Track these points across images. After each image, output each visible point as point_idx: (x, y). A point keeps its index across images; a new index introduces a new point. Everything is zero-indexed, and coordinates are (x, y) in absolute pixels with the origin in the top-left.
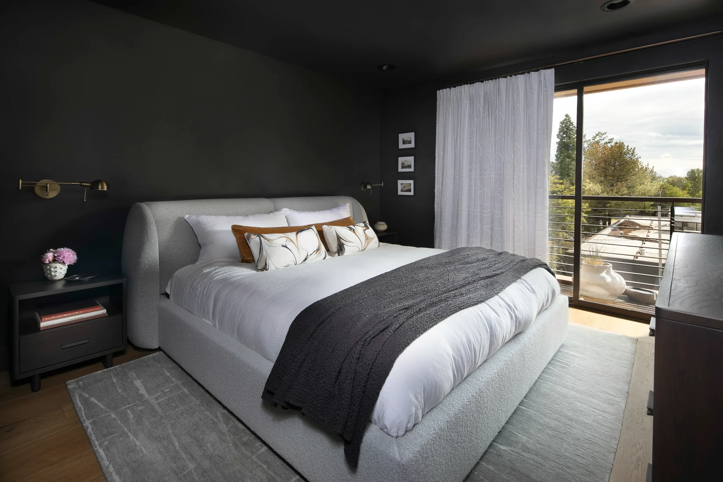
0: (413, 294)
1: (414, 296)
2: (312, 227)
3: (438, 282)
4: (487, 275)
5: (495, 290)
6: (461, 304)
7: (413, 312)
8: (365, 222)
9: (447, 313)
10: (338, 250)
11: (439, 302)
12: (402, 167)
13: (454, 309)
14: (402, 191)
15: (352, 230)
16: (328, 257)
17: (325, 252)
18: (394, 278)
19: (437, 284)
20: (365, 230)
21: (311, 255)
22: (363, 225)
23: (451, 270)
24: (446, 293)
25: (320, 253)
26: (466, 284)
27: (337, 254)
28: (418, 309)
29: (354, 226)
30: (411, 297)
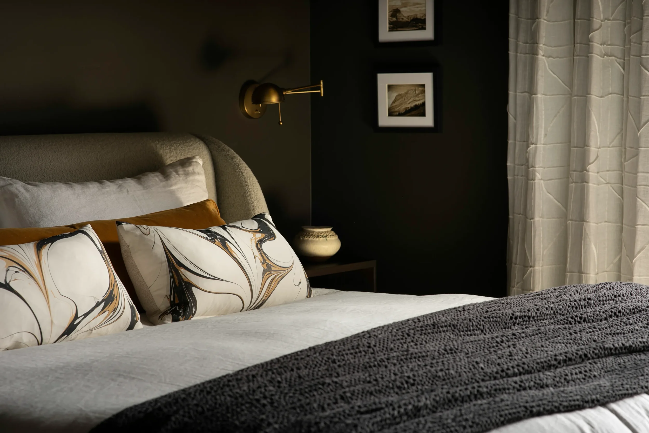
0: (402, 384)
1: (404, 389)
2: (85, 229)
3: (478, 360)
4: (627, 345)
5: (641, 378)
6: (533, 401)
7: (399, 412)
8: (262, 216)
9: (489, 418)
10: (173, 304)
11: (472, 397)
12: (390, 23)
13: (511, 411)
14: (391, 113)
15: (217, 241)
16: (139, 325)
17: (132, 307)
18: (352, 351)
19: (477, 363)
20: (261, 241)
21: (86, 315)
22: (255, 225)
23: (523, 335)
24: (495, 378)
25: (115, 310)
26: (559, 363)
27: (170, 317)
28: (410, 407)
29: (225, 229)
30: (396, 390)
